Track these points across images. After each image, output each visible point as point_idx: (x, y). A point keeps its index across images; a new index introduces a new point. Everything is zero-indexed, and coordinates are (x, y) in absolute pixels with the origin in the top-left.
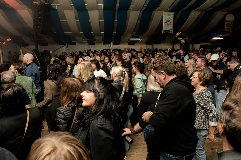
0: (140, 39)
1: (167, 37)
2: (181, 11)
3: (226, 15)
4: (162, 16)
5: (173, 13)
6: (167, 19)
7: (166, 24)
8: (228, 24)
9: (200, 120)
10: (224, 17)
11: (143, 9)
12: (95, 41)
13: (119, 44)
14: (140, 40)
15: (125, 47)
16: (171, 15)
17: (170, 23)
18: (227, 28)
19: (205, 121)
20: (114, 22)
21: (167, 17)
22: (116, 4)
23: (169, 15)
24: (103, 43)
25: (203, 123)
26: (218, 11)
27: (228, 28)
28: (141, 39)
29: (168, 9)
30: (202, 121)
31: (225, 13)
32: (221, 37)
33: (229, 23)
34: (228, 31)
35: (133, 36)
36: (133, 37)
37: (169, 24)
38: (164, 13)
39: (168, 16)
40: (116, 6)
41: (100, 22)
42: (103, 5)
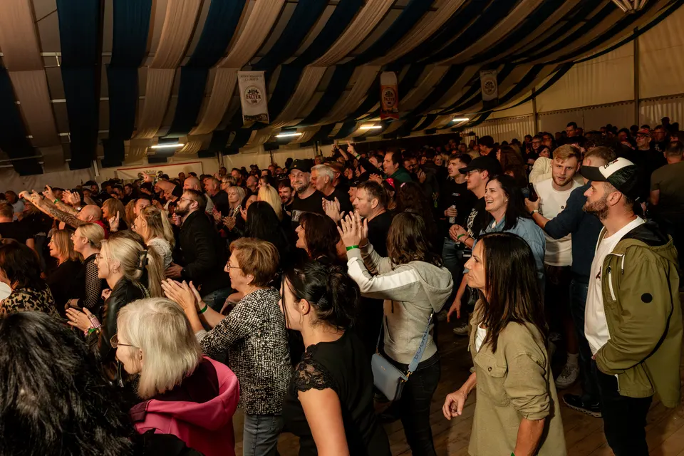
0: (182, 145)
1: (254, 133)
2: (280, 67)
3: (380, 73)
4: (236, 81)
5: (263, 72)
6: (250, 89)
7: (250, 100)
8: (388, 94)
9: (252, 387)
10: (378, 79)
11: (184, 63)
12: (42, 163)
13: (120, 165)
14: (181, 148)
15: (142, 171)
16: (257, 76)
17: (260, 97)
18: (386, 102)
19: (265, 389)
20: (98, 102)
21: (250, 83)
22: (101, 52)
23: (253, 78)
24: (67, 166)
25: (259, 396)
26: (363, 63)
27: (389, 103)
28: (185, 144)
29: (247, 63)
30: (257, 390)
31: (378, 68)
32: (376, 123)
33: (389, 92)
34: (390, 109)
35: (159, 138)
36: (161, 141)
37: (256, 102)
38: (240, 73)
39: (253, 81)
40: (101, 56)
41: (52, 104)
42: (60, 54)
